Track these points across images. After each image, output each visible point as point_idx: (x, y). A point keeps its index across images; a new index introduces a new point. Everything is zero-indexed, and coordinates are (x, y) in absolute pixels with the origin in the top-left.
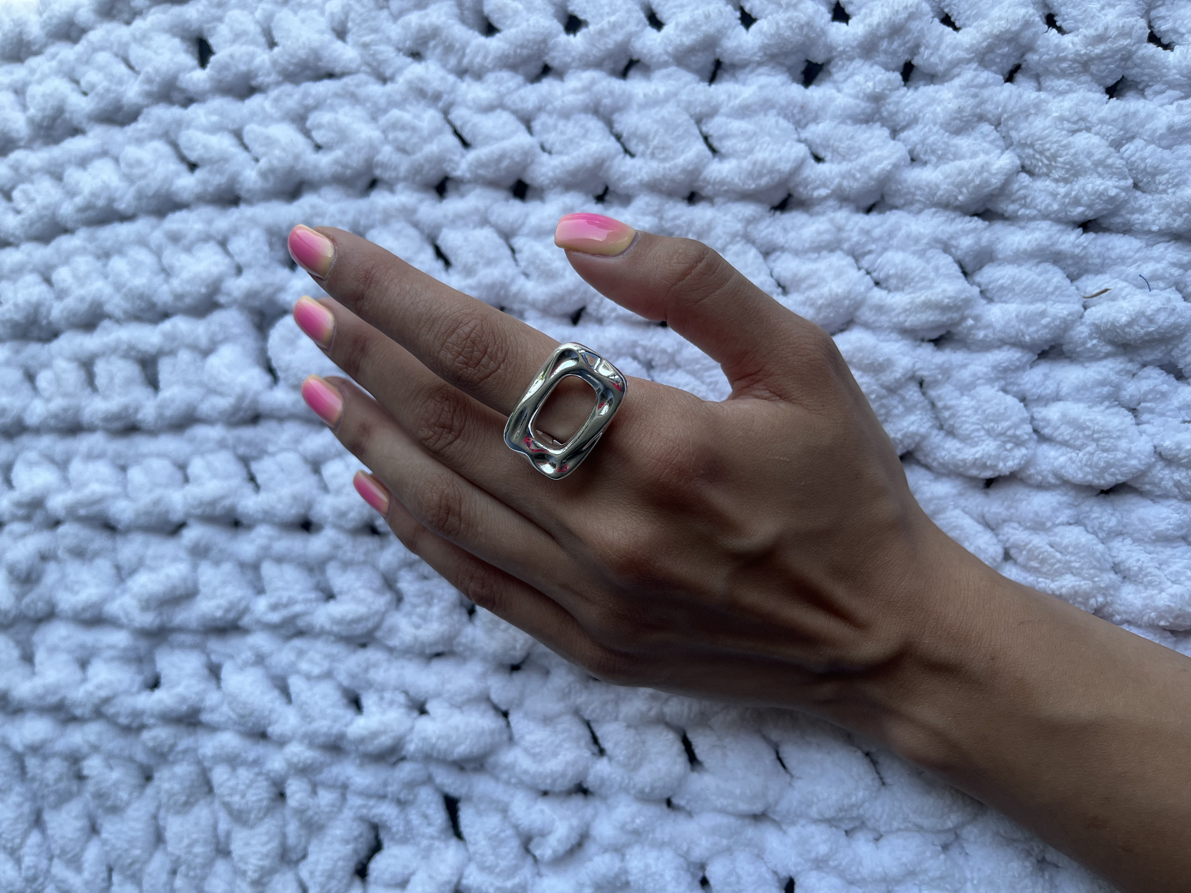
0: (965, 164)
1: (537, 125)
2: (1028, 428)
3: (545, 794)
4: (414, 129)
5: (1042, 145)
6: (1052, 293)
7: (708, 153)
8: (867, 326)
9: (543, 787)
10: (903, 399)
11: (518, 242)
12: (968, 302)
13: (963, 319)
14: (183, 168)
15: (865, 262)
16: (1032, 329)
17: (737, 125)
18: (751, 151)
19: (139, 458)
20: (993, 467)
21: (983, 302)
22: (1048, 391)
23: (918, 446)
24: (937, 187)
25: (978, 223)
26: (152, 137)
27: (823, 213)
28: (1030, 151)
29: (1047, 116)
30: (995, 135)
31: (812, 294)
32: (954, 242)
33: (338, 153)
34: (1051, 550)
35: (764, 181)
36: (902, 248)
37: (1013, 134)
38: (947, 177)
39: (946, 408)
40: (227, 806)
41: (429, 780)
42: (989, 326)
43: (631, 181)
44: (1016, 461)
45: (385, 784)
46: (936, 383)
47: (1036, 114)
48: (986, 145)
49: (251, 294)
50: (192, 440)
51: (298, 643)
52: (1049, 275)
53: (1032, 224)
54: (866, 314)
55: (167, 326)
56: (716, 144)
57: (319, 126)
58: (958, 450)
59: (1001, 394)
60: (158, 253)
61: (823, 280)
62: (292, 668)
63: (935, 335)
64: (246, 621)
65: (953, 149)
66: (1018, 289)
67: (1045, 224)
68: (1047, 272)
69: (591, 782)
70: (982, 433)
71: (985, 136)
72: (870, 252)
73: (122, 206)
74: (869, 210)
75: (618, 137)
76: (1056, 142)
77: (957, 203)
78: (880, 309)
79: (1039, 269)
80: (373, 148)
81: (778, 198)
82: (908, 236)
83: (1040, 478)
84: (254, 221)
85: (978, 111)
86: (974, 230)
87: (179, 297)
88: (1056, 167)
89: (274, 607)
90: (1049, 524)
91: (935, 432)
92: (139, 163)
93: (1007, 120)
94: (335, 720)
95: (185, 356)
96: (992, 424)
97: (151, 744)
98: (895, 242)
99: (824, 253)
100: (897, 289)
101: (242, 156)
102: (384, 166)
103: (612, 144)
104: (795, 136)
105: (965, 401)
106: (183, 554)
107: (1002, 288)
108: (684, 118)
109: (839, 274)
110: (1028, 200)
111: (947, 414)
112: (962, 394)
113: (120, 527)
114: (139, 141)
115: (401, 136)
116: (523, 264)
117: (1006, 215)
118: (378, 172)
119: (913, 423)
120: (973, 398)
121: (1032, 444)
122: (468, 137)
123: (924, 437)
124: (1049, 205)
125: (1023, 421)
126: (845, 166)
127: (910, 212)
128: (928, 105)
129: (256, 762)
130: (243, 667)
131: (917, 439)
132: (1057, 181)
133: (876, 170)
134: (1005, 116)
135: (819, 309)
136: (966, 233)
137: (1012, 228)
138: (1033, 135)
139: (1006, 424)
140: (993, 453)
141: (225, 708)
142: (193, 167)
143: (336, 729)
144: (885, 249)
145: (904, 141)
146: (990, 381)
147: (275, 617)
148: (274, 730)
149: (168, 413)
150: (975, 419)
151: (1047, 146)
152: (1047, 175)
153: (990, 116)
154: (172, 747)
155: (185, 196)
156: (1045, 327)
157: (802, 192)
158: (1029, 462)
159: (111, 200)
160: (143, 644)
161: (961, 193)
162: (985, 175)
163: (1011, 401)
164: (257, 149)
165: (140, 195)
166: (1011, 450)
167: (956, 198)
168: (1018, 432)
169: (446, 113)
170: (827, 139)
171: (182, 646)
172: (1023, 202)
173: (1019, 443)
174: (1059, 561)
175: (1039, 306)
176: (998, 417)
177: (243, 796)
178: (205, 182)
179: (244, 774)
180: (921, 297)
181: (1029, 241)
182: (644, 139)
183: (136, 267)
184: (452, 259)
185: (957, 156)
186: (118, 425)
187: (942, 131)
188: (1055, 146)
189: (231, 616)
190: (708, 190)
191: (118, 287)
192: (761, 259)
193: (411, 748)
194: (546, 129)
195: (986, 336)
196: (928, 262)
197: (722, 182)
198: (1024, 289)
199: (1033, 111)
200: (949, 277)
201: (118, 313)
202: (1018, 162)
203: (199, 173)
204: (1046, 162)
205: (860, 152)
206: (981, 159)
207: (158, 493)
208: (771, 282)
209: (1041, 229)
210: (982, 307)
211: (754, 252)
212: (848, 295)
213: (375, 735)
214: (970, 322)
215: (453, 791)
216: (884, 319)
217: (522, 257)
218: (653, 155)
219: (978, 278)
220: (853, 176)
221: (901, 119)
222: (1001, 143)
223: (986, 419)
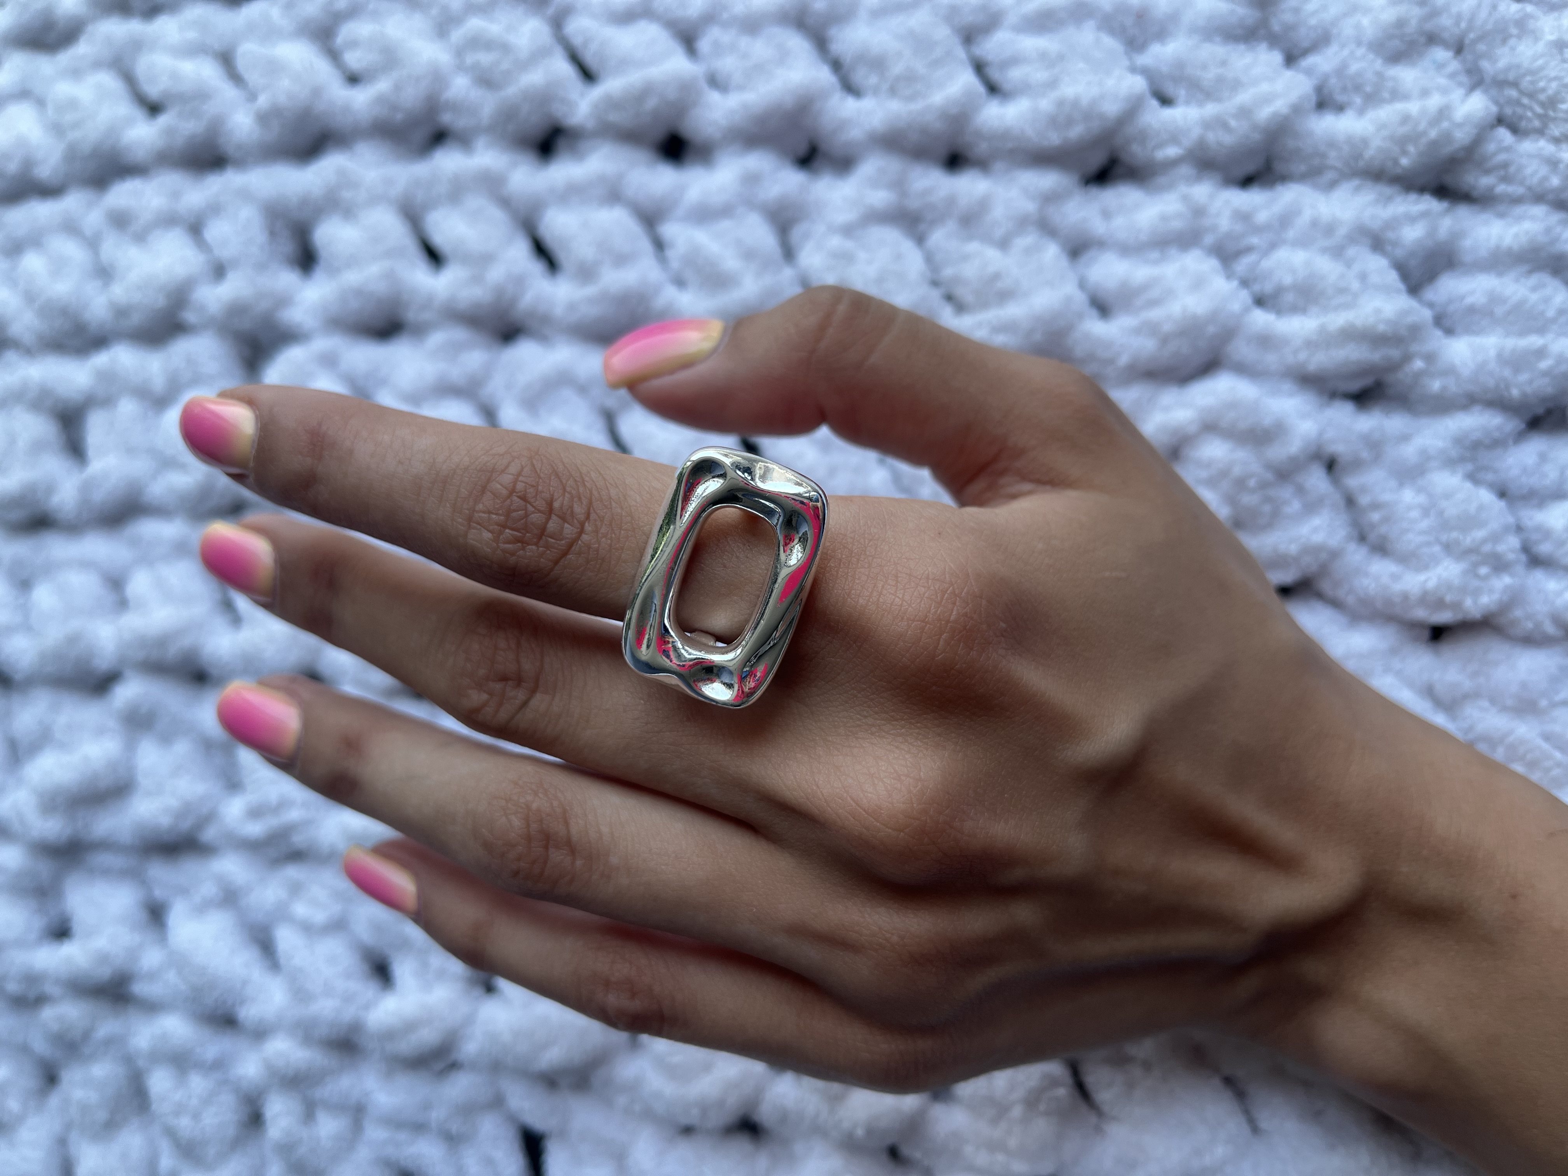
0: (1413, 107)
1: (704, 45)
2: (1513, 542)
3: (688, 1131)
4: (505, 48)
5: (1532, 83)
6: (1554, 320)
7: (981, 89)
8: (1243, 369)
9: (685, 1121)
10: (1300, 490)
11: (671, 230)
12: (1415, 331)
13: (1407, 358)
14: (138, 114)
15: (1242, 265)
16: (1523, 377)
17: (1031, 43)
18: (1053, 84)
19: (49, 569)
20: (1456, 606)
21: (1438, 333)
22: (1547, 482)
23: (1324, 570)
24: (1365, 142)
25: (1429, 204)
26: (97, 65)
27: (1170, 187)
28: (1513, 93)
29: (1537, 39)
30: (1455, 65)
31: (1155, 314)
32: (1390, 235)
33: (382, 86)
34: (1545, 746)
35: (1076, 132)
36: (1303, 242)
37: (1485, 65)
38: (1382, 126)
39: (1376, 506)
40: (171, 1133)
41: (497, 1102)
42: (1450, 371)
43: (855, 134)
44: (1496, 597)
45: (427, 1106)
46: (1357, 464)
47: (1519, 37)
48: (1442, 81)
49: (236, 310)
50: (135, 542)
51: (292, 872)
52: (1548, 291)
53: (1519, 210)
54: (1241, 349)
55: (101, 359)
56: (995, 74)
57: (354, 44)
58: (1395, 577)
59: (1468, 485)
60: (93, 243)
61: (1170, 294)
62: (282, 914)
63: (1356, 386)
64: (209, 834)
65: (1390, 84)
66: (1499, 311)
67: (1539, 211)
68: (1542, 286)
69: (765, 1114)
70: (1437, 549)
71: (1440, 67)
72: (1249, 249)
73: (45, 172)
74: (1247, 182)
75: (837, 65)
76: (1556, 78)
77: (1399, 171)
78: (1266, 341)
79: (1534, 279)
80: (438, 78)
81: (1097, 160)
82: (1315, 223)
83: (1530, 625)
84: (245, 195)
85: (1428, 26)
86: (1424, 215)
87: (121, 312)
88: (1554, 119)
89: (255, 813)
90: (1544, 703)
91: (1352, 547)
92: (72, 104)
93: (1475, 42)
94: (348, 998)
95: (127, 407)
96: (1455, 535)
97: (55, 1027)
98: (1291, 234)
99: (1173, 252)
100: (1296, 309)
101: (228, 92)
102: (455, 107)
103: (824, 75)
104: (1126, 63)
105: (1408, 496)
106: (112, 723)
107: (1472, 310)
108: (943, 33)
109: (1198, 284)
110: (1512, 169)
111: (1375, 517)
112: (1401, 485)
113: (18, 677)
114: (75, 73)
115: (485, 58)
116: (675, 264)
117: (1475, 194)
118: (446, 118)
119: (1316, 530)
120: (1420, 490)
121: (1520, 569)
122: (590, 58)
123: (1335, 554)
124: (1545, 179)
125: (1506, 529)
126: (1211, 109)
127: (1316, 187)
128: (1345, 15)
129: (218, 1065)
130: (202, 909)
131: (1324, 556)
132: (1557, 141)
133: (1265, 113)
134: (1472, 36)
135: (1165, 340)
136: (1412, 219)
137: (1484, 216)
138: (1518, 66)
139: (1479, 534)
140: (1457, 582)
141: (171, 976)
142: (153, 109)
143: (349, 1014)
144: (1273, 246)
145: (1309, 72)
146: (1450, 463)
147: (255, 829)
148: (249, 1013)
149: (99, 496)
150: (1425, 524)
151: (1542, 84)
152: (1540, 132)
153: (1446, 35)
154: (86, 1035)
155: (140, 155)
156: (1546, 374)
157: (1137, 152)
158: (1514, 599)
159: (28, 164)
160: (45, 868)
161: (1404, 152)
162: (1445, 124)
163: (1486, 496)
164: (253, 77)
165: (72, 154)
166: (1486, 578)
167: (1396, 162)
168: (1501, 548)
169: (557, 23)
170: (1180, 65)
171: (106, 873)
172: (1502, 173)
173: (1500, 565)
174: (1559, 765)
175: (1534, 341)
176: (1468, 522)
177: (196, 1116)
178: (169, 131)
179: (198, 1083)
180: (1338, 320)
181: (1516, 235)
182: (878, 63)
183: (58, 266)
184: (561, 255)
185: (1397, 95)
186: (17, 515)
187: (1371, 56)
188: (1554, 85)
189: (186, 825)
190: (982, 148)
191: (30, 297)
192: (1064, 262)
193: (470, 1048)
194: (718, 49)
195: (1444, 388)
196: (1349, 264)
197: (1005, 135)
198: (1509, 313)
199: (1514, 31)
200: (1385, 289)
201: (28, 338)
202: (1494, 109)
203: (163, 120)
204: (1539, 110)
205: (1236, 85)
206: (1435, 101)
207: (75, 624)
208: (1080, 299)
209: (1533, 218)
210: (1437, 340)
211: (1052, 252)
212: (1213, 316)
213: (410, 1026)
214: (1418, 364)
215: (537, 1121)
216: (1271, 360)
217: (674, 255)
218: (893, 91)
219: (1432, 293)
220: (1225, 126)
221: (1303, 36)
222: (1464, 79)
223: (1445, 525)
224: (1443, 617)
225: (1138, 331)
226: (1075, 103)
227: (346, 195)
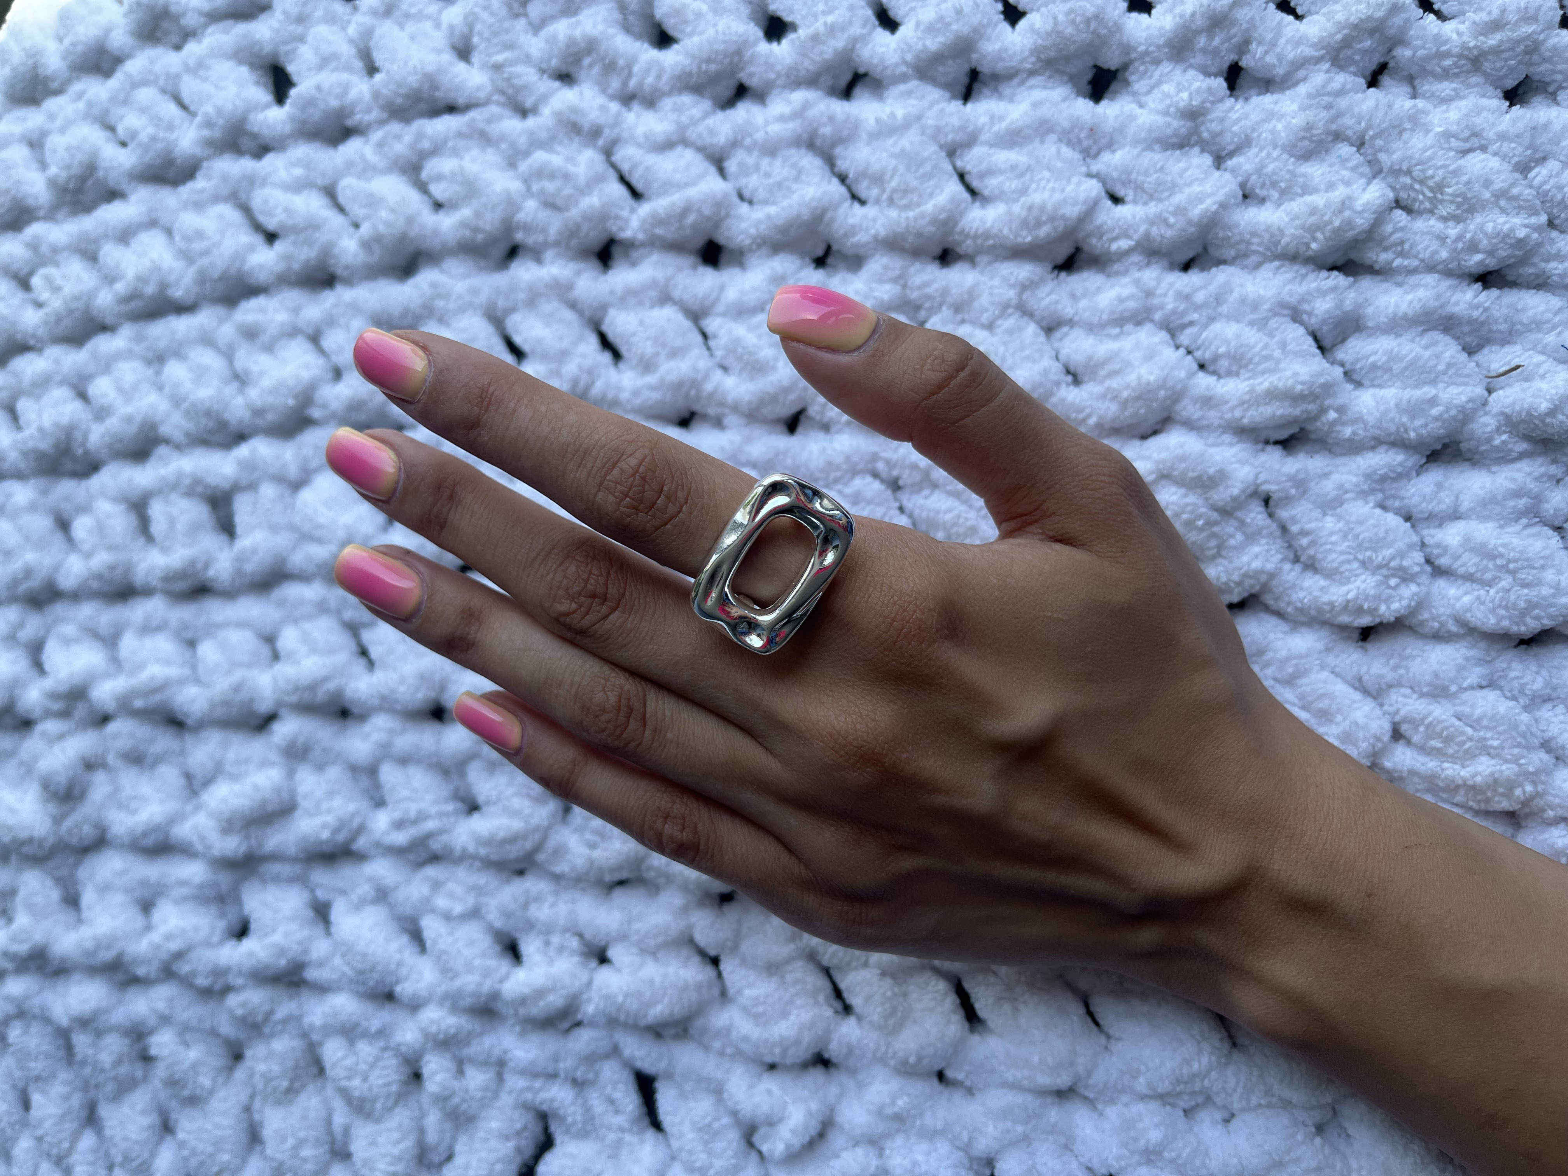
0: (1318, 200)
1: (731, 166)
2: (1418, 557)
3: (772, 1067)
4: (567, 177)
5: (1423, 171)
6: (1444, 373)
7: (966, 196)
8: (1190, 425)
9: (769, 1059)
10: (1242, 524)
11: (712, 324)
12: (1328, 388)
13: (1323, 411)
14: (258, 240)
15: (1185, 338)
16: (1418, 423)
17: (1004, 157)
18: (1024, 191)
19: (212, 629)
20: (1372, 611)
21: (1349, 387)
22: (1443, 507)
23: (1265, 587)
24: (1281, 231)
25: (1338, 279)
26: (217, 199)
27: (1125, 273)
28: (1408, 180)
29: (1428, 132)
30: (1357, 159)
31: (1114, 383)
32: (1306, 307)
33: (466, 212)
34: (1457, 723)
35: (1044, 232)
36: (1234, 317)
37: (1382, 157)
38: (1294, 218)
39: (1304, 533)
40: (345, 1093)
41: (615, 1051)
42: (1358, 420)
43: (862, 237)
44: (1405, 603)
45: (556, 1059)
46: (1288, 500)
47: (1412, 130)
48: (1346, 174)
49: (355, 405)
50: (281, 603)
51: (432, 871)
52: (1439, 348)
53: (1413, 279)
54: (1188, 409)
55: (243, 451)
56: (975, 184)
57: (439, 177)
58: (1322, 589)
59: (1378, 511)
60: (229, 355)
61: (1128, 364)
62: (426, 906)
63: (1283, 435)
64: (361, 844)
65: (1301, 180)
66: (1397, 367)
67: (1431, 279)
68: (1435, 343)
69: (834, 1051)
70: (1355, 565)
71: (1343, 161)
72: (1191, 324)
73: (178, 293)
74: (1186, 267)
75: (843, 179)
76: (1442, 167)
77: (1310, 253)
78: (1207, 401)
79: (1426, 339)
80: (512, 204)
81: (1063, 253)
82: (1243, 301)
83: (1436, 625)
84: (355, 308)
85: (1334, 127)
86: (1333, 289)
87: (258, 412)
88: (1442, 201)
89: (399, 825)
90: (1454, 688)
91: (1287, 566)
92: (199, 235)
93: (1372, 138)
94: (486, 974)
95: (268, 491)
96: (1368, 553)
97: (239, 1012)
98: (1224, 309)
99: (1129, 327)
100: (1230, 373)
101: (336, 220)
102: (527, 228)
103: (835, 188)
104: (1084, 169)
105: (1330, 523)
106: (274, 756)
107: (1374, 367)
108: (931, 149)
109: (1149, 356)
110: (1407, 246)
111: (1304, 541)
112: (1325, 514)
113: (190, 722)
114: (199, 206)
115: (550, 186)
116: (719, 353)
117: (1377, 267)
118: (519, 236)
119: (1256, 557)
120: (1340, 518)
121: (1424, 579)
122: (639, 186)
123: (1272, 576)
124: (1436, 252)
125: (1411, 547)
126: (1153, 208)
127: (1244, 268)
128: (1264, 121)
129: (382, 1033)
130: (359, 906)
131: (1263, 578)
132: (1445, 219)
133: (1196, 211)
134: (1371, 133)
135: (1125, 404)
136: (1323, 293)
137: (1386, 285)
138: (1410, 158)
139: (1388, 552)
140: (1372, 592)
141: (337, 961)
142: (271, 237)
143: (487, 986)
144: (1212, 320)
145: (1233, 171)
146: (1363, 495)
147: (400, 838)
148: (404, 989)
149: (249, 567)
150: (1344, 546)
151: (1430, 172)
152: (1431, 212)
153: (1349, 133)
154: (268, 1015)
155: (262, 277)
156: (1437, 418)
157: (1095, 244)
158: (1421, 604)
159: (164, 286)
160: (225, 879)
161: (1314, 239)
162: (1347, 213)
163: (1393, 520)
164: (357, 210)
165: (202, 278)
166: (1396, 587)
167: (1308, 247)
168: (1405, 563)
169: (608, 153)
170: (1127, 171)
171: (277, 879)
172: (1399, 249)
173: (1406, 577)
174: (1470, 739)
175: (1428, 391)
176: (1377, 544)
177: (365, 1079)
178: (287, 257)
179: (365, 1049)
180: (1264, 383)
181: (1411, 303)
182: (878, 180)
183: (200, 374)
184: (623, 350)
185: (1306, 190)
186: (182, 585)
187: (1285, 156)
188: (1441, 172)
189: (341, 837)
190: (967, 246)
191: (177, 401)
192: (1042, 338)
193: (589, 1009)
194: (745, 171)
195: (1355, 433)
196: (1271, 335)
197: (987, 235)
198: (1405, 368)
199: (1408, 126)
200: (1300, 355)
201: (178, 436)
202: (1391, 195)
203: (279, 246)
204: (1429, 194)
205: (1173, 188)
206: (1340, 192)
207: (238, 675)
208: (1056, 368)
209: (1426, 286)
210: (1347, 394)
211: (1031, 329)
212: (1163, 384)
213: (540, 993)
214: (1332, 415)
215: (647, 1066)
216: (1213, 415)
217: (718, 344)
218: (891, 202)
219: (1340, 354)
220: (1166, 221)
221: (1228, 141)
222: (1366, 170)
223: (1360, 547)
224: (1365, 621)
225: (1103, 397)
226: (1042, 208)
227: (440, 304)
